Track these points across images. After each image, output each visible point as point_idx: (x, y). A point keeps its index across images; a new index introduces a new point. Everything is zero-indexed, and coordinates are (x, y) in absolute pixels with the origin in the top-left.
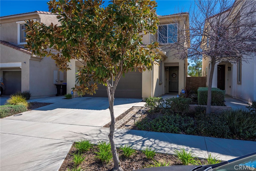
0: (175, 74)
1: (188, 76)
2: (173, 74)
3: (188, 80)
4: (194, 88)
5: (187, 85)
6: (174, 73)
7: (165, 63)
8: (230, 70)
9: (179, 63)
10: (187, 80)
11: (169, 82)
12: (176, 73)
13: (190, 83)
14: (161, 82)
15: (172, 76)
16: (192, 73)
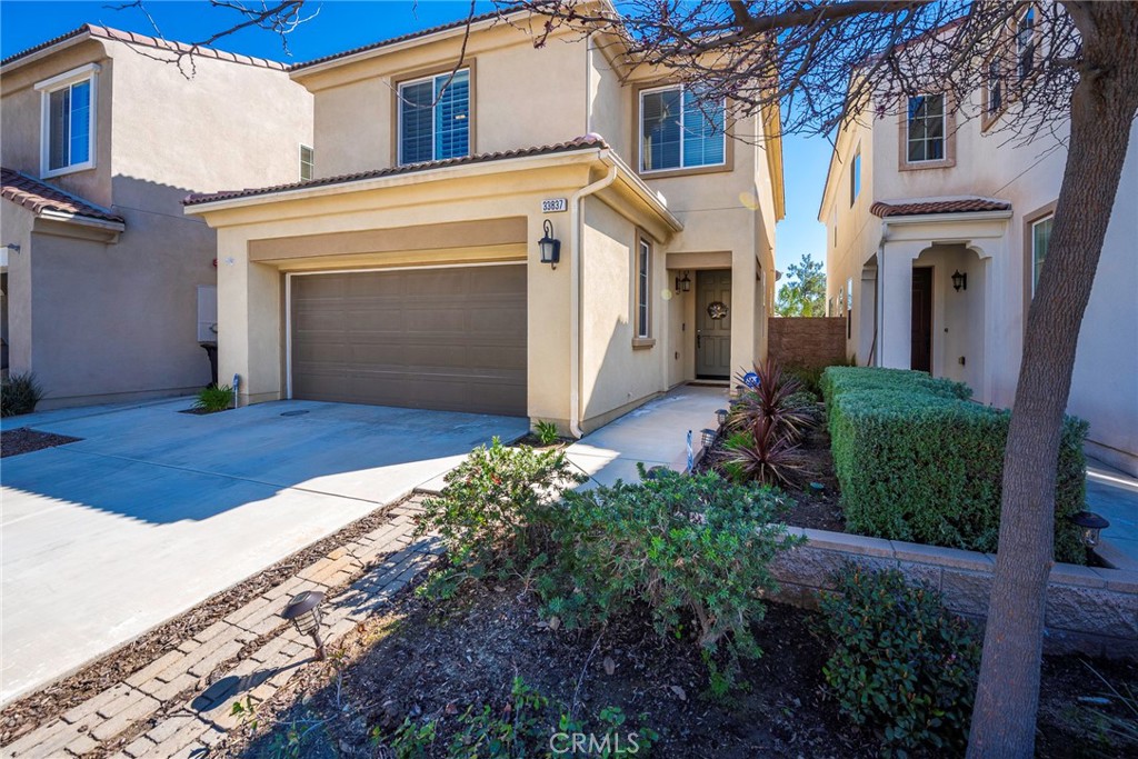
0: (721, 304)
1: (776, 315)
2: (712, 305)
3: (778, 331)
4: (799, 359)
5: (771, 350)
6: (718, 300)
7: (669, 256)
8: (962, 288)
9: (731, 252)
10: (770, 329)
11: (698, 337)
12: (725, 302)
13: (784, 340)
14: (650, 336)
15: (710, 312)
16: (791, 308)
